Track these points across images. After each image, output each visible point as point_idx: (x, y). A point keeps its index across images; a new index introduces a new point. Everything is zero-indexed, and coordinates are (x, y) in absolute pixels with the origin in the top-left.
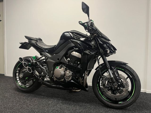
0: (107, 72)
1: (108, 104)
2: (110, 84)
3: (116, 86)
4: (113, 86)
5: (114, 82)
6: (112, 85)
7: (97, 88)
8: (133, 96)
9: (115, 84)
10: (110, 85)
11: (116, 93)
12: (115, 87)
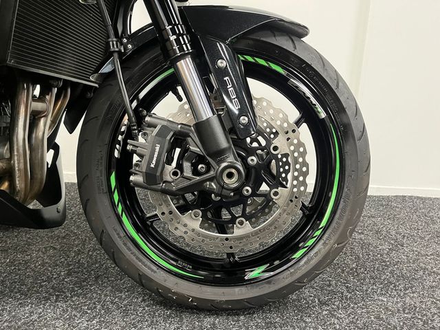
0: (176, 93)
1: (183, 296)
2: (194, 166)
3: (230, 175)
4: (211, 179)
5: (219, 154)
6: (208, 171)
7: (107, 202)
8: (326, 229)
9: (226, 168)
10: (196, 172)
11: (233, 220)
12: (222, 187)
